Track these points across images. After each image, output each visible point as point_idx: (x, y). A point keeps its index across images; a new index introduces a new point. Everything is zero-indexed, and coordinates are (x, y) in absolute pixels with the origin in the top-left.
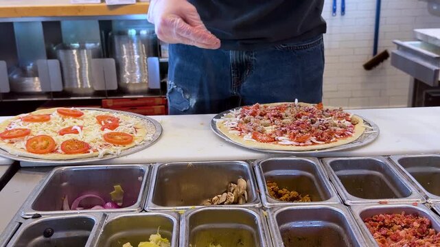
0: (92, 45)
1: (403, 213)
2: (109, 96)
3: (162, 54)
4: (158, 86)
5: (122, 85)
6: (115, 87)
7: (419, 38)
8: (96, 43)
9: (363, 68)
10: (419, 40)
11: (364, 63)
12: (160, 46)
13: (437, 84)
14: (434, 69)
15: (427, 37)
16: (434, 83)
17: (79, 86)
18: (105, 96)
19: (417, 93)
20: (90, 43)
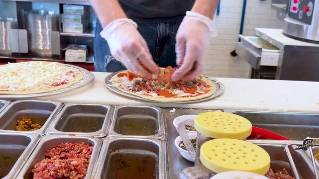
0: (11, 19)
1: (83, 143)
2: (21, 57)
3: (64, 31)
4: (58, 53)
5: (32, 50)
6: (26, 51)
7: (257, 34)
8: (14, 18)
9: (229, 54)
10: (257, 36)
11: (231, 51)
12: (62, 24)
13: (258, 68)
14: (257, 57)
15: (261, 33)
16: (256, 67)
17: (4, 48)
18: (18, 57)
19: (255, 73)
20: (10, 17)
